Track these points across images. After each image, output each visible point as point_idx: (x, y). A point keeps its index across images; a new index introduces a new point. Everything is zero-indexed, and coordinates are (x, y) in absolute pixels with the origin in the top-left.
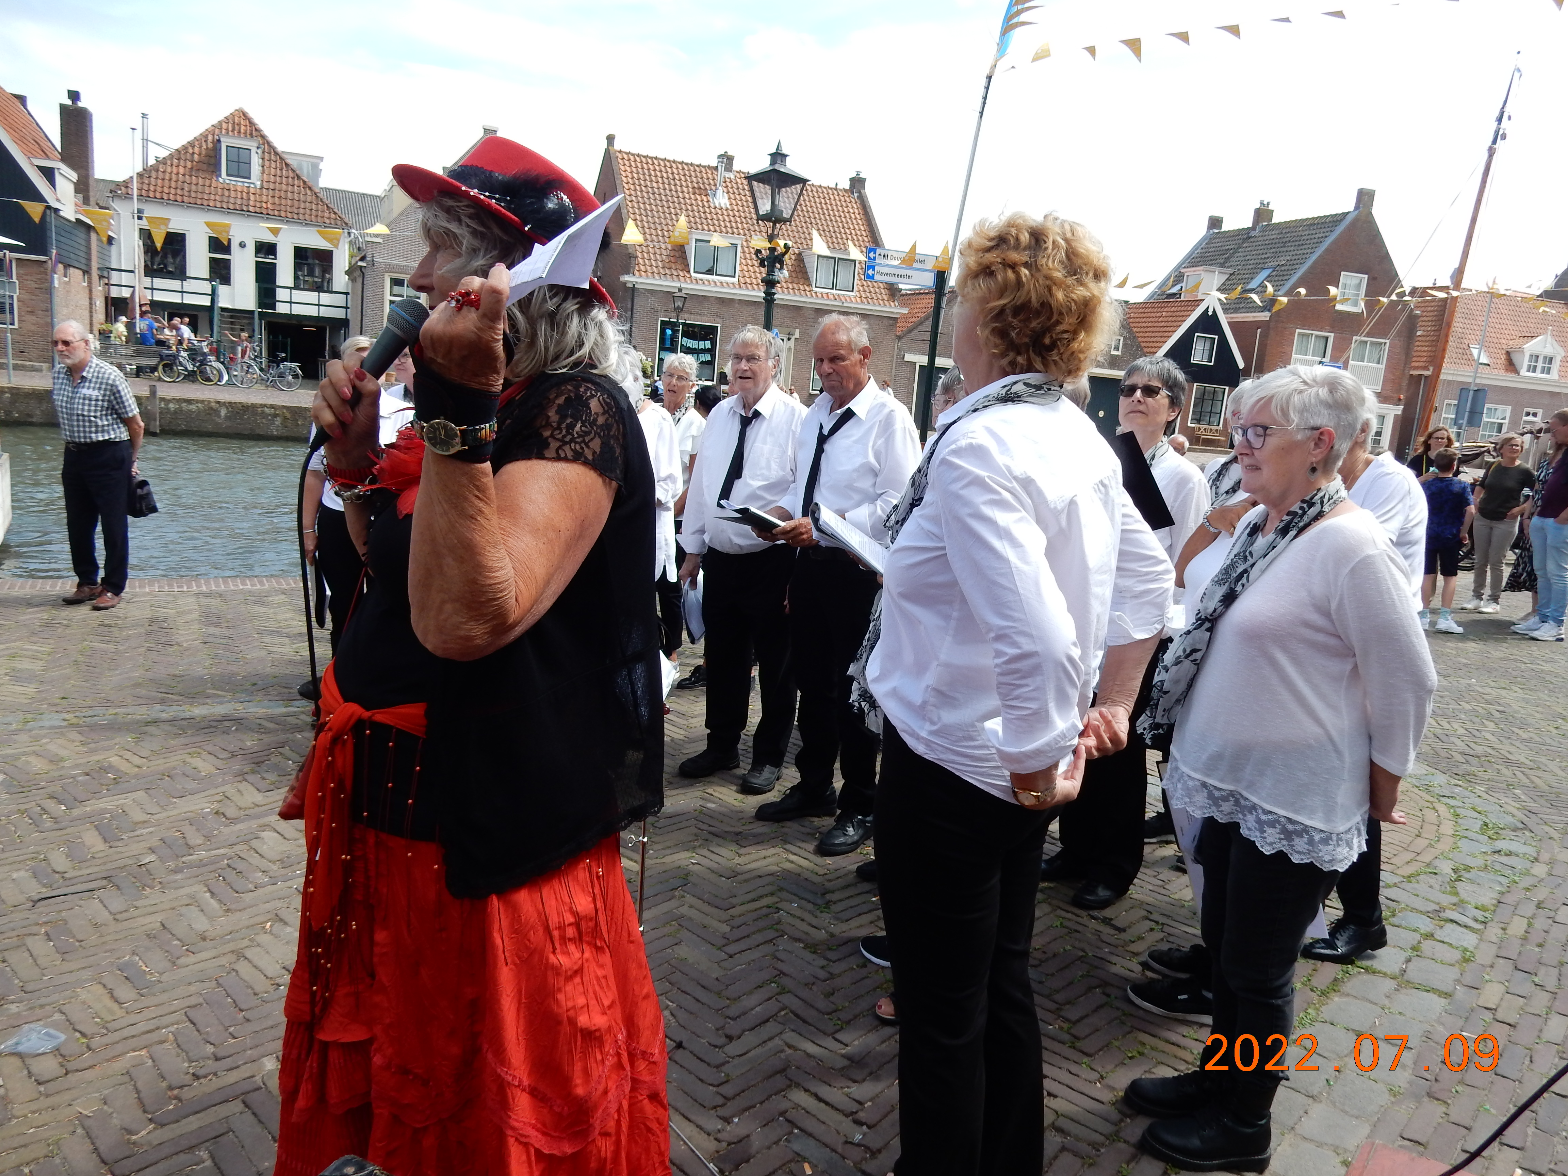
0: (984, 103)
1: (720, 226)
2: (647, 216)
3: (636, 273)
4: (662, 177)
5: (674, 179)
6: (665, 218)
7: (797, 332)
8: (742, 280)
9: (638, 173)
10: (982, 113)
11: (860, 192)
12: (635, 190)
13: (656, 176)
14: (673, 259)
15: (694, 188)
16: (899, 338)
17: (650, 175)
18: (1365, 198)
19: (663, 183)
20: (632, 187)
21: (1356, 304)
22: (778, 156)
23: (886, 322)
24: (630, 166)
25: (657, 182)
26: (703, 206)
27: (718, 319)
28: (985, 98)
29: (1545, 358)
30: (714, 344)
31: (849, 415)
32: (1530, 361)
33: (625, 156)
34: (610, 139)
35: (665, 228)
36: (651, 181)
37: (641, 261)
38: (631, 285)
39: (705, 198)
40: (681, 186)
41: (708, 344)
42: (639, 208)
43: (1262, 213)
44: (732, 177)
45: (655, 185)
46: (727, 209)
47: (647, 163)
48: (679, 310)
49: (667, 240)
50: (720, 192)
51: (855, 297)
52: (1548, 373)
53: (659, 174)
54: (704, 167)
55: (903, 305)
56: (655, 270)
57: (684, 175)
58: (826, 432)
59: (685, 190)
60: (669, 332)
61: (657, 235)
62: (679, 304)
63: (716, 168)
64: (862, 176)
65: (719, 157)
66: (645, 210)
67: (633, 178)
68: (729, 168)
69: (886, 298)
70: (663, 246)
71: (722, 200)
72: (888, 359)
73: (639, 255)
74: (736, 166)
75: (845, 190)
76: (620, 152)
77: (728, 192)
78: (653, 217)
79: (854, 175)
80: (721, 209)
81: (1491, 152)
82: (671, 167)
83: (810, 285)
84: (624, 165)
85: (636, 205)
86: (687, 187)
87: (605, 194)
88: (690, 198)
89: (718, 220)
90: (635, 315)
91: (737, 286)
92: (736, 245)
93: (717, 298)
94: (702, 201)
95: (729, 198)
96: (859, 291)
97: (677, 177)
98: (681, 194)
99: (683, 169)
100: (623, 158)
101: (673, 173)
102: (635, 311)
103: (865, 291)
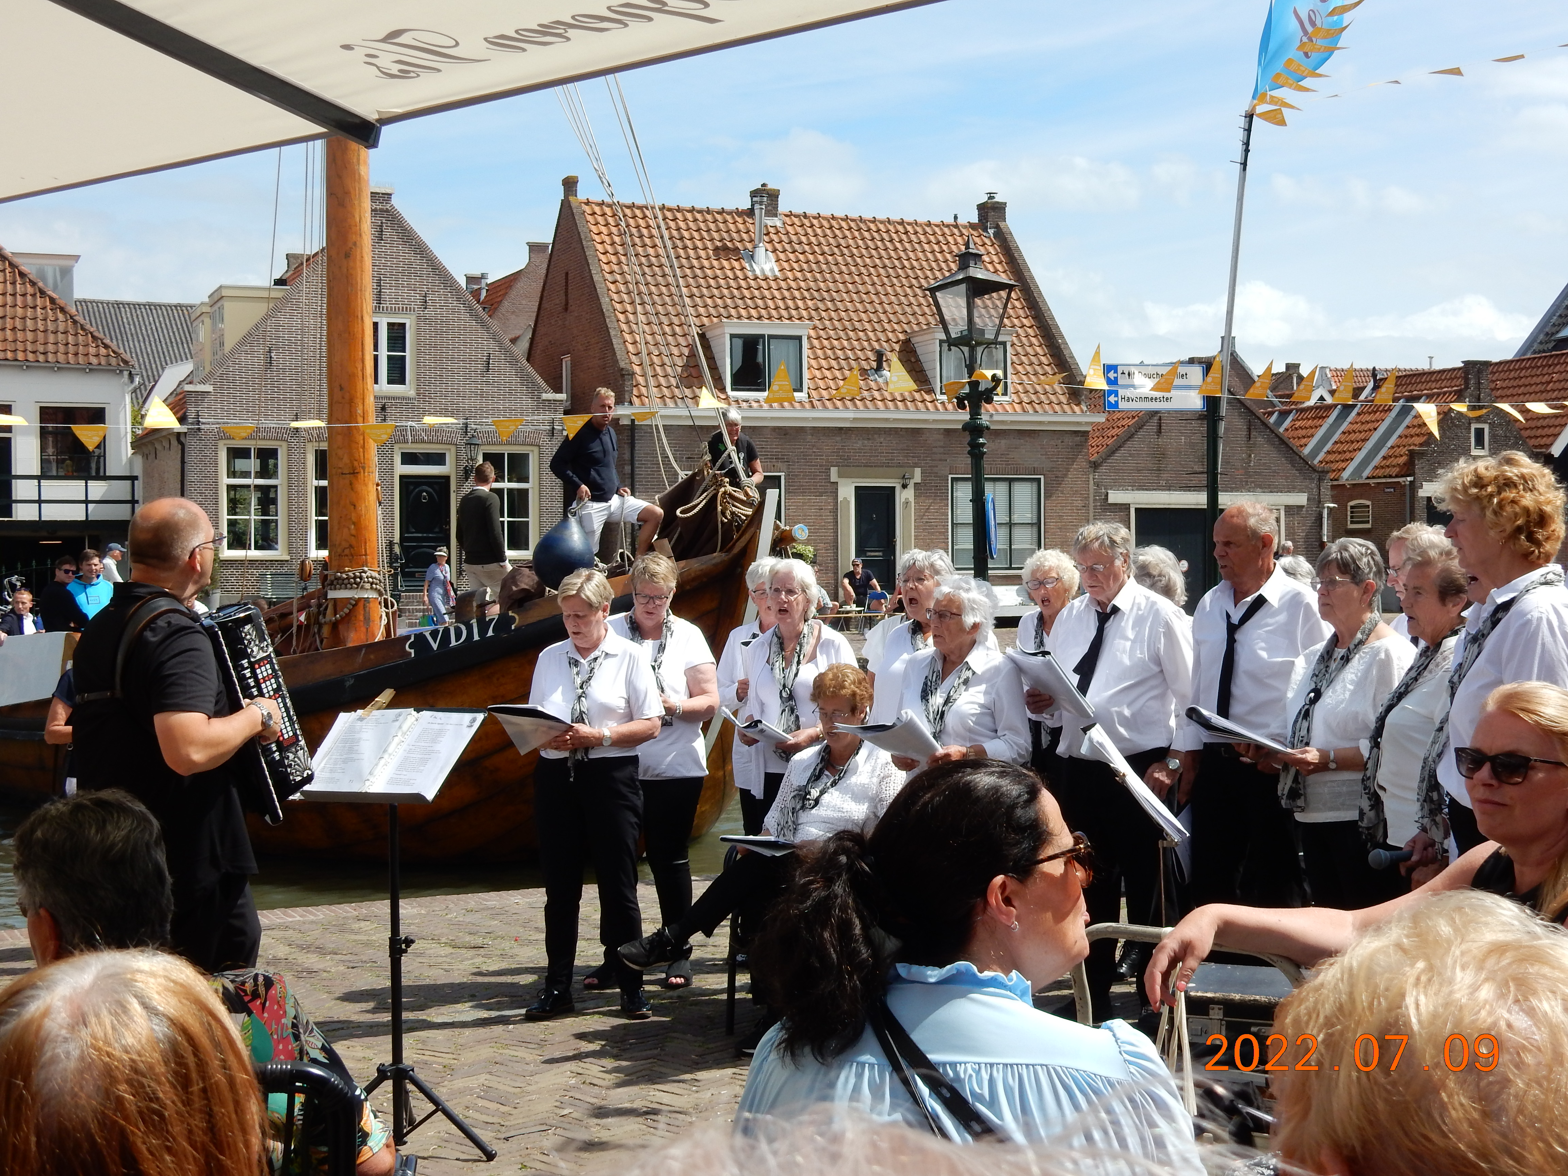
0: (1247, 151)
1: (766, 308)
2: (643, 304)
3: (635, 400)
4: (662, 237)
5: (682, 238)
6: (674, 305)
7: (918, 472)
8: (814, 393)
9: (620, 235)
10: (1244, 165)
11: (997, 227)
12: (619, 263)
13: (651, 236)
14: (693, 371)
15: (716, 249)
16: (1095, 466)
17: (641, 236)
19: (665, 247)
20: (613, 259)
23: (1069, 441)
24: (607, 225)
25: (654, 246)
26: (736, 278)
28: (1247, 144)
31: (1261, 602)
33: (597, 209)
34: (570, 184)
36: (644, 246)
37: (641, 380)
38: (625, 422)
39: (736, 264)
40: (695, 248)
42: (629, 293)
44: (779, 224)
45: (651, 251)
46: (776, 279)
47: (634, 217)
49: (681, 340)
50: (760, 252)
51: (1011, 403)
53: (655, 232)
54: (730, 213)
56: (666, 392)
57: (698, 230)
58: (1235, 620)
59: (702, 253)
61: (664, 334)
63: (750, 213)
64: (998, 199)
65: (754, 194)
66: (640, 294)
67: (613, 244)
68: (772, 211)
69: (1063, 399)
70: (675, 351)
71: (765, 264)
72: (1080, 503)
73: (637, 369)
75: (972, 226)
76: (588, 203)
77: (774, 251)
78: (653, 304)
79: (985, 199)
80: (766, 279)
82: (675, 219)
83: (931, 391)
84: (597, 224)
85: (623, 288)
86: (705, 249)
87: (567, 274)
88: (712, 267)
89: (763, 298)
90: (637, 471)
91: (807, 406)
92: (799, 338)
93: (775, 429)
94: (732, 269)
95: (778, 260)
96: (1017, 393)
97: (686, 234)
98: (695, 263)
99: (695, 220)
100: (593, 214)
101: (678, 229)
102: (637, 464)
103: (1026, 392)
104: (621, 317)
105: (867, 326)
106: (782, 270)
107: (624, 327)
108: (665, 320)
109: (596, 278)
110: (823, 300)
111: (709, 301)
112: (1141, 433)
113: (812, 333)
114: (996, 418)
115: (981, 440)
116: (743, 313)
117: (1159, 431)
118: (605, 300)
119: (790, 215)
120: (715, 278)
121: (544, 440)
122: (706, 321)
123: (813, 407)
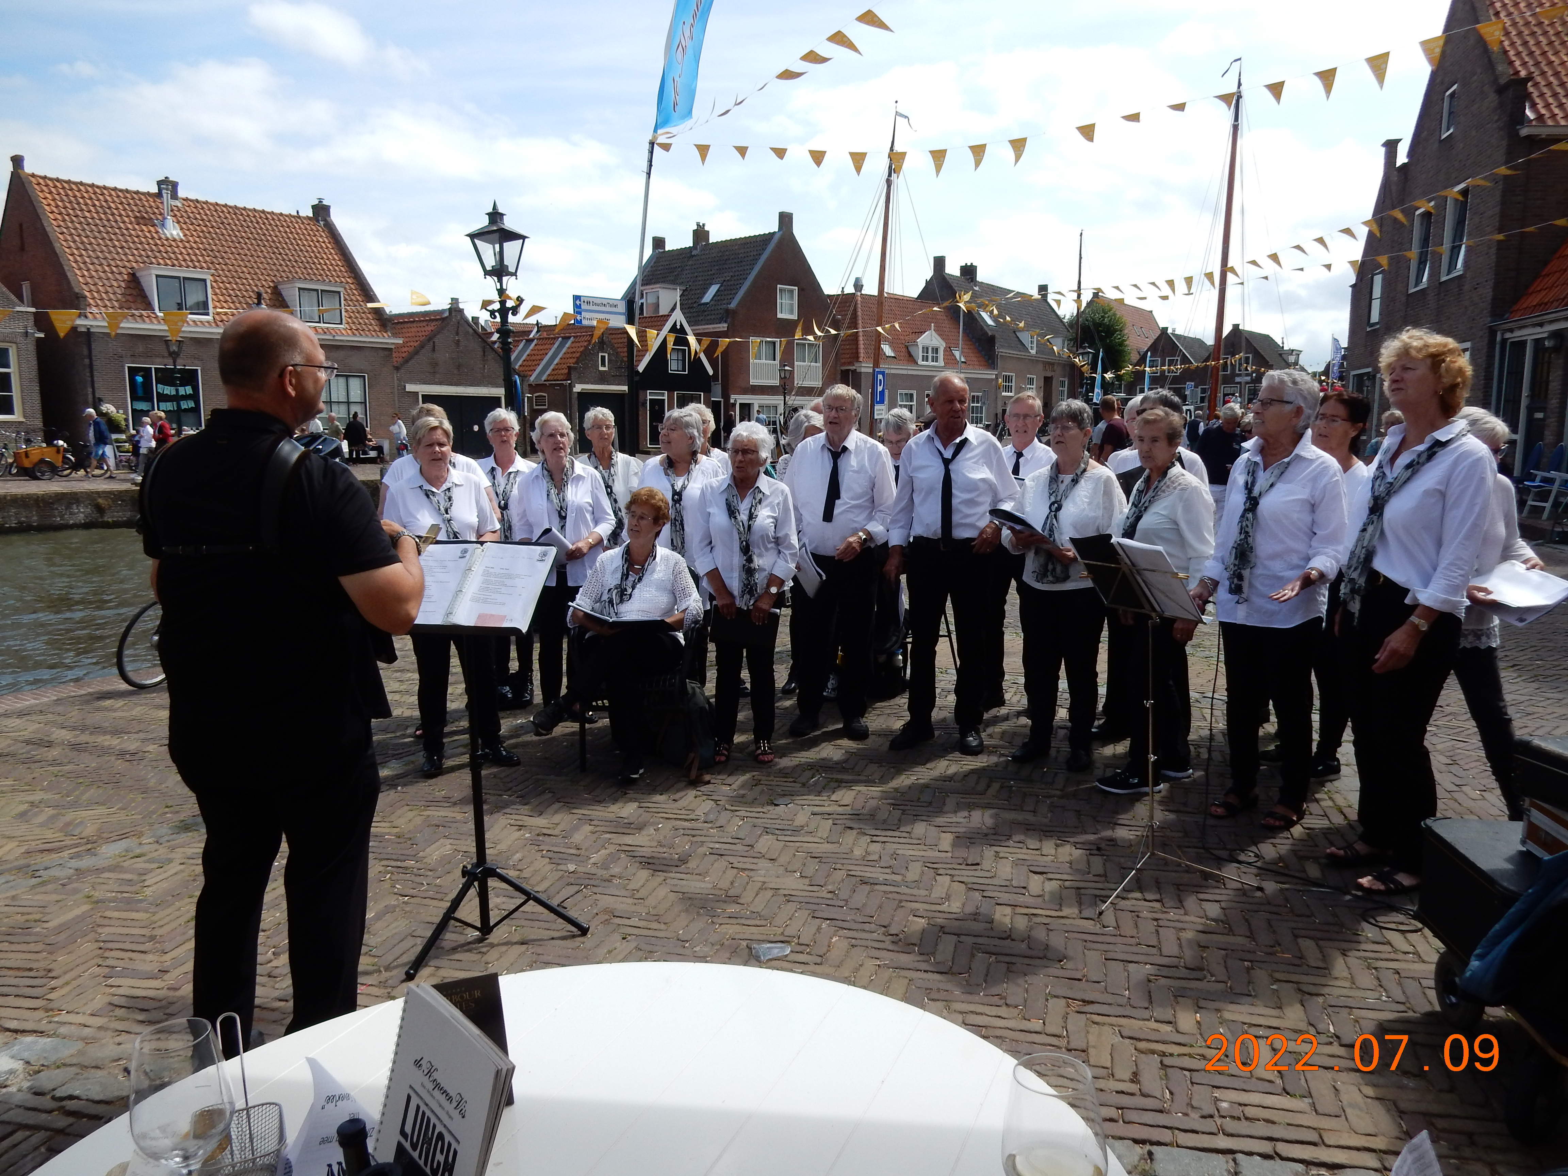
0: (651, 166)
1: (177, 259)
2: (86, 250)
3: (89, 315)
4: (94, 206)
5: (110, 208)
6: (110, 252)
8: (218, 317)
9: (62, 201)
10: (649, 174)
11: (325, 220)
12: (64, 220)
13: (86, 204)
14: (129, 298)
15: (136, 217)
16: (397, 369)
17: (78, 203)
18: (785, 219)
19: (97, 212)
20: (59, 217)
21: (792, 312)
22: (495, 216)
23: (382, 354)
24: (50, 193)
25: (89, 211)
26: (153, 238)
27: (197, 362)
28: (650, 161)
29: (933, 349)
30: (196, 389)
32: (923, 352)
33: (41, 181)
34: (17, 161)
35: (112, 263)
36: (82, 210)
37: (91, 301)
38: (84, 330)
39: (152, 229)
40: (120, 215)
41: (189, 390)
42: (74, 241)
43: (700, 234)
44: (179, 205)
45: (87, 214)
46: (182, 241)
47: (71, 189)
48: (174, 355)
49: (118, 277)
50: (170, 220)
51: (344, 329)
52: (937, 361)
53: (89, 202)
54: (143, 194)
55: (395, 335)
56: (111, 310)
57: (121, 203)
58: (948, 456)
59: (126, 219)
60: (139, 379)
61: (104, 272)
62: (174, 348)
63: (159, 195)
64: (325, 203)
65: (159, 183)
66: (82, 243)
67: (57, 206)
68: (174, 196)
69: (377, 328)
70: (115, 283)
71: (173, 230)
72: (389, 391)
73: (87, 294)
74: (182, 193)
75: (308, 218)
76: (33, 175)
77: (178, 222)
78: (94, 251)
79: (315, 202)
80: (174, 240)
81: (889, 183)
82: (103, 194)
84: (42, 191)
85: (69, 238)
86: (128, 216)
87: (21, 225)
88: (135, 229)
89: (174, 253)
90: (95, 363)
91: (213, 325)
92: (204, 280)
93: (192, 338)
94: (150, 232)
95: (182, 229)
96: (348, 323)
97: (112, 205)
98: (122, 225)
99: (118, 196)
100: (39, 184)
101: (106, 201)
102: (94, 358)
103: (354, 323)
104: (71, 258)
105: (248, 276)
106: (185, 235)
107: (74, 265)
108: (104, 262)
109: (48, 229)
110: (216, 257)
111: (135, 252)
112: (423, 351)
113: (211, 278)
114: (337, 338)
115: (509, 340)
116: (161, 261)
117: (434, 350)
118: (57, 245)
119: (186, 199)
120: (138, 237)
121: (20, 339)
122: (134, 265)
123: (217, 326)
